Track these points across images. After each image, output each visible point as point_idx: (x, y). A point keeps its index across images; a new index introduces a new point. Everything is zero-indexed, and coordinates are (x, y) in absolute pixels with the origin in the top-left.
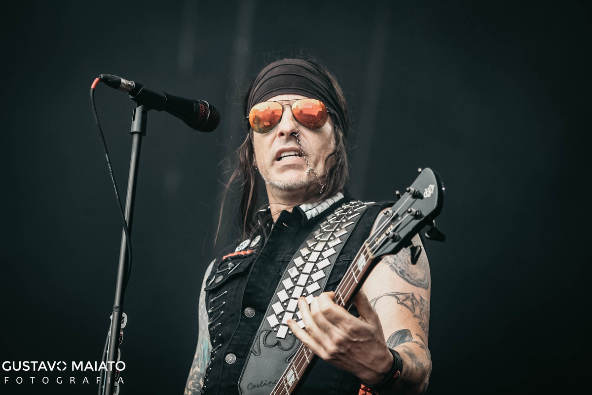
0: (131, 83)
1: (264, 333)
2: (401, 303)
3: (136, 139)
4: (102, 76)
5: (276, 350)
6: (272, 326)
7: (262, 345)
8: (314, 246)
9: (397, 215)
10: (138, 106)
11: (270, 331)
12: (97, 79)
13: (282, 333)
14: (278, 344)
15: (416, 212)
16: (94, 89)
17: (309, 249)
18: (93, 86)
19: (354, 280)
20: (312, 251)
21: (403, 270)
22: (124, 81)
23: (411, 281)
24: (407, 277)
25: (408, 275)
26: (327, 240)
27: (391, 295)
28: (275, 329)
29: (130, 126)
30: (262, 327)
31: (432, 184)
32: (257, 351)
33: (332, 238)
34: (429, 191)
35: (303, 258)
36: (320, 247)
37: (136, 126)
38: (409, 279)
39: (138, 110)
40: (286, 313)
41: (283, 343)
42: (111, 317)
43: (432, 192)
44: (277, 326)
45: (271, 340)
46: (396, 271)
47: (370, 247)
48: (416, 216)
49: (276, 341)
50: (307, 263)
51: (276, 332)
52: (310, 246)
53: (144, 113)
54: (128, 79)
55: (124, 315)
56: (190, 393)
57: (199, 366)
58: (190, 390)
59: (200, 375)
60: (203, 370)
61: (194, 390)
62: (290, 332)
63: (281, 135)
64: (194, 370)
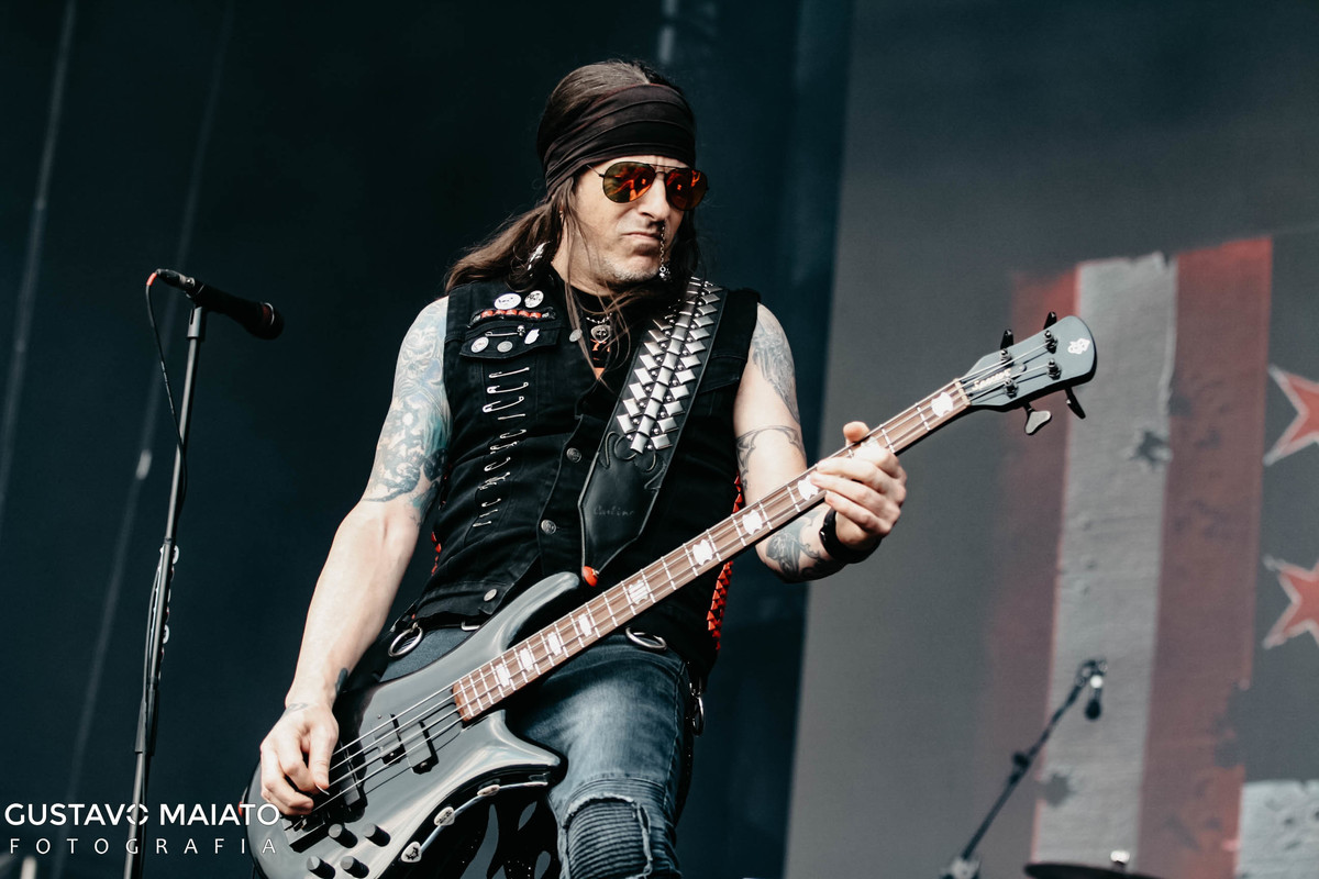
0: (191, 280)
3: (193, 344)
4: (159, 271)
6: (625, 431)
7: (611, 454)
10: (197, 307)
11: (622, 438)
12: (154, 275)
13: (637, 444)
16: (150, 287)
18: (149, 283)
19: (921, 425)
21: (787, 396)
22: (183, 278)
27: (780, 430)
28: (629, 437)
29: (186, 329)
37: (193, 331)
39: (197, 312)
41: (639, 460)
42: (162, 550)
53: (203, 316)
54: (188, 276)
55: (176, 549)
56: (399, 480)
57: (422, 448)
58: (402, 476)
59: (422, 460)
60: (429, 455)
61: (408, 478)
62: (649, 447)
63: (645, 214)
64: (411, 451)
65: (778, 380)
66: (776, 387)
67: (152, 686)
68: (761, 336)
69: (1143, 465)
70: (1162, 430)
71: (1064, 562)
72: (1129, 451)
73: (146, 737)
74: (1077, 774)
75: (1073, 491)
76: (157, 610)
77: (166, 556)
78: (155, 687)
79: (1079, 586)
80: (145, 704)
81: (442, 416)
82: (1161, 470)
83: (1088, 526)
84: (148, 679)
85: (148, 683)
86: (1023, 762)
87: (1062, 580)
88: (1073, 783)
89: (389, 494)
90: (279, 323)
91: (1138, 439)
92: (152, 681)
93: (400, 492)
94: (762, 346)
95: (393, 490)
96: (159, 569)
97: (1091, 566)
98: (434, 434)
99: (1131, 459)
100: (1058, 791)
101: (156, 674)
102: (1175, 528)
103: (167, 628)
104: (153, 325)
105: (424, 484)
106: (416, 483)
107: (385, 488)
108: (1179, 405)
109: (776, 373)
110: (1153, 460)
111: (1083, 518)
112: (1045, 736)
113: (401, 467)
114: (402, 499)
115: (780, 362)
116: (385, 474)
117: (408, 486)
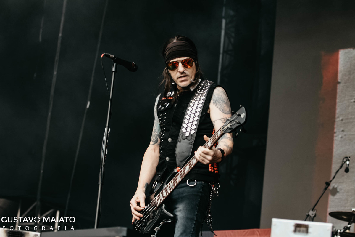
0: (113, 56)
1: (181, 135)
2: (223, 122)
3: (113, 73)
4: (104, 53)
5: (186, 140)
6: (184, 132)
7: (181, 139)
8: (196, 99)
9: (232, 121)
10: (114, 63)
11: (183, 134)
12: (103, 55)
13: (187, 134)
14: (186, 138)
16: (102, 58)
19: (216, 138)
21: (223, 110)
22: (111, 55)
23: (225, 113)
24: (224, 112)
25: (224, 111)
27: (220, 120)
28: (185, 133)
29: (112, 69)
30: (180, 133)
32: (180, 141)
36: (198, 99)
37: (114, 70)
38: (225, 112)
39: (115, 65)
40: (188, 127)
41: (188, 138)
42: (105, 129)
44: (186, 132)
45: (184, 137)
46: (221, 110)
48: (238, 123)
49: (186, 137)
51: (185, 134)
52: (194, 98)
53: (116, 65)
54: (112, 55)
55: (109, 129)
56: (154, 140)
59: (158, 135)
60: (158, 133)
62: (190, 134)
63: (179, 72)
64: (155, 133)
65: (219, 107)
66: (219, 109)
67: (103, 166)
68: (214, 97)
71: (336, 130)
73: (101, 180)
74: (339, 187)
75: (338, 110)
76: (104, 145)
77: (107, 131)
78: (104, 166)
79: (340, 136)
80: (101, 171)
83: (342, 120)
84: (102, 164)
85: (102, 165)
86: (328, 184)
88: (338, 189)
90: (137, 68)
92: (103, 164)
94: (214, 100)
95: (154, 143)
96: (105, 134)
97: (343, 131)
101: (104, 163)
103: (107, 150)
104: (103, 68)
106: (158, 141)
109: (219, 105)
111: (341, 118)
113: (154, 137)
114: (156, 144)
115: (220, 102)
116: (152, 139)
117: (156, 142)
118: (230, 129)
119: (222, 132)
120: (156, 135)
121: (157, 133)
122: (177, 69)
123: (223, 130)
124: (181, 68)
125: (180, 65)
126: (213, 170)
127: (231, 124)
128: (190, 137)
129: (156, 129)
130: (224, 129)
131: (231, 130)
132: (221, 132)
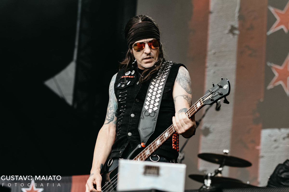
1: (144, 112)
2: (185, 99)
5: (149, 117)
6: (147, 109)
7: (144, 115)
9: (213, 92)
11: (146, 111)
13: (150, 111)
14: (149, 115)
15: (221, 93)
17: (154, 82)
19: (195, 110)
20: (156, 83)
21: (185, 88)
26: (160, 79)
27: (181, 96)
28: (148, 110)
30: (143, 110)
31: (227, 84)
32: (143, 117)
33: (162, 78)
34: (226, 87)
35: (153, 85)
40: (151, 105)
43: (227, 87)
45: (147, 114)
47: (202, 100)
48: (220, 94)
49: (149, 114)
50: (155, 88)
51: (148, 111)
52: (155, 81)
56: (110, 118)
57: (113, 110)
58: (110, 117)
59: (114, 113)
60: (115, 111)
61: (111, 118)
62: (153, 111)
63: (145, 53)
64: (111, 111)
65: (182, 84)
66: (182, 86)
68: (179, 75)
69: (231, 36)
70: (237, 25)
71: (208, 64)
72: (227, 31)
74: (212, 127)
75: (210, 43)
79: (212, 71)
81: (115, 101)
82: (236, 37)
83: (215, 54)
87: (207, 70)
88: (211, 129)
89: (108, 122)
91: (229, 28)
93: (110, 121)
94: (178, 78)
95: (109, 121)
97: (216, 65)
98: (115, 106)
99: (227, 33)
100: (207, 132)
102: (240, 53)
105: (115, 118)
106: (114, 119)
107: (107, 121)
108: (241, 18)
109: (182, 83)
110: (234, 34)
111: (213, 51)
112: (204, 116)
113: (110, 115)
114: (111, 123)
115: (183, 80)
116: (107, 117)
117: (112, 120)
118: (212, 100)
119: (203, 104)
120: (112, 113)
121: (113, 111)
122: (143, 51)
123: (204, 102)
124: (147, 49)
125: (147, 46)
126: (176, 148)
127: (212, 95)
128: (153, 113)
129: (112, 107)
130: (204, 100)
131: (212, 102)
132: (201, 104)
